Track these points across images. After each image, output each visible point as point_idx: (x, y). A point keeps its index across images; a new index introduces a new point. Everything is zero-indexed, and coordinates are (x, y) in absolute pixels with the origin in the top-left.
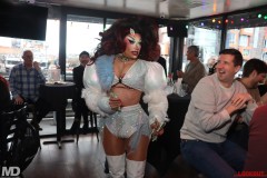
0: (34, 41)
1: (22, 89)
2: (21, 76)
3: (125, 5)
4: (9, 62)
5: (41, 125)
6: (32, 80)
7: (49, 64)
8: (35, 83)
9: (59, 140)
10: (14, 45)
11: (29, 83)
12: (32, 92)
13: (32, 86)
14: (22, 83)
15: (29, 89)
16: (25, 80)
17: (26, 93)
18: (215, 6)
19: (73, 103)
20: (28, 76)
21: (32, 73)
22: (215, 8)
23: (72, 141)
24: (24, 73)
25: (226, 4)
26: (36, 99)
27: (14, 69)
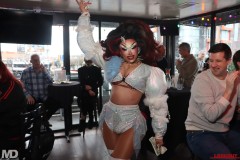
0: (36, 46)
1: (32, 90)
2: (31, 78)
3: (120, 9)
4: (15, 66)
5: (51, 122)
6: (41, 81)
7: (50, 65)
8: (44, 84)
9: (67, 134)
10: (20, 50)
11: (38, 84)
12: (41, 92)
13: (41, 87)
14: (32, 84)
15: (38, 90)
16: (34, 81)
17: (36, 93)
18: (203, 5)
19: (78, 100)
20: (37, 78)
21: (41, 75)
22: (204, 7)
23: (79, 135)
24: (33, 75)
25: (214, 3)
26: (45, 99)
27: (25, 72)
